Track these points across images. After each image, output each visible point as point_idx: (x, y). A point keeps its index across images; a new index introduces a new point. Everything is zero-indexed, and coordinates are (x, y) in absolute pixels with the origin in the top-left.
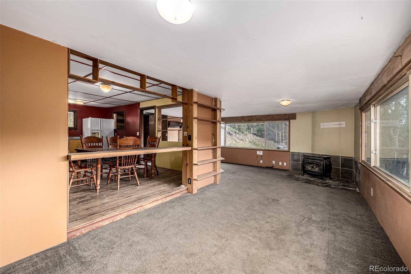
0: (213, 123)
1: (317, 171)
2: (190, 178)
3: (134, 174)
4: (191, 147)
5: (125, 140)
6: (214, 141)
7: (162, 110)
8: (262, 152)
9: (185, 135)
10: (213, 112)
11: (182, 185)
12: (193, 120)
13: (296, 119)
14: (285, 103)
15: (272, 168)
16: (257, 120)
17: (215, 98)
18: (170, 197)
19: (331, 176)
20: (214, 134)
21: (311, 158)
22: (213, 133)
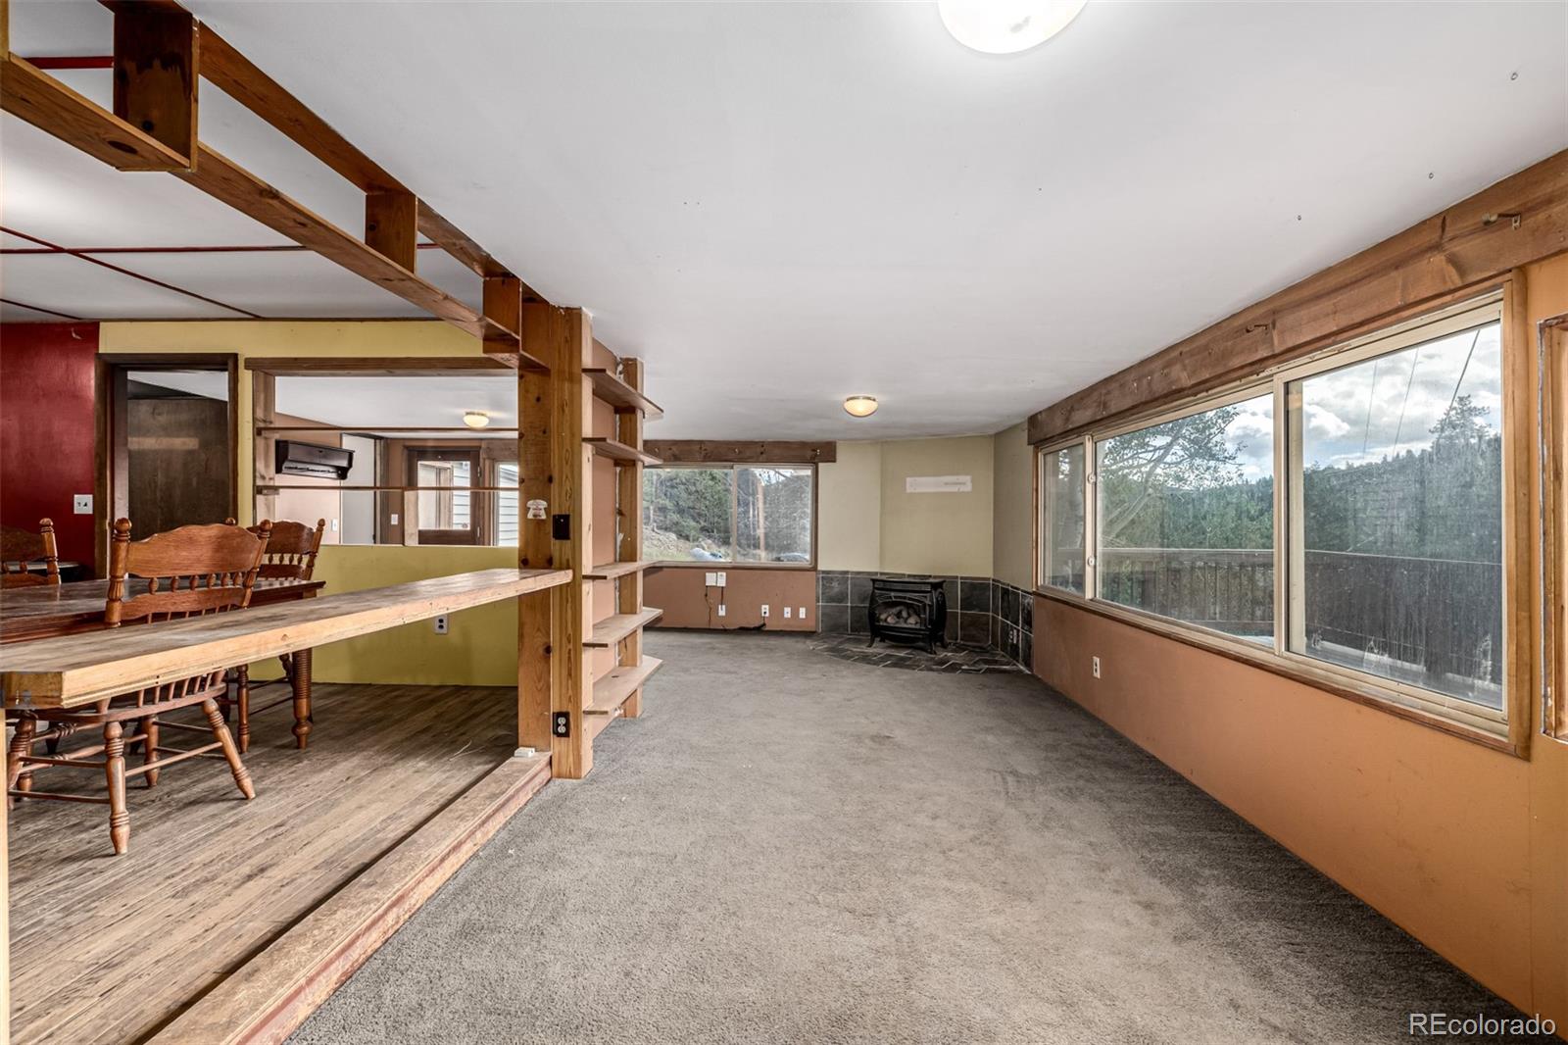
0: (618, 462)
1: (913, 626)
2: (564, 710)
3: (217, 739)
4: (568, 568)
5: (177, 547)
6: (622, 541)
7: (281, 383)
8: (724, 574)
9: (535, 516)
10: (618, 416)
11: (521, 748)
12: (581, 446)
13: (834, 461)
14: (860, 407)
15: (759, 630)
16: (705, 457)
17: (628, 360)
18: (497, 814)
19: (946, 638)
20: (624, 512)
21: (899, 587)
22: (617, 505)
